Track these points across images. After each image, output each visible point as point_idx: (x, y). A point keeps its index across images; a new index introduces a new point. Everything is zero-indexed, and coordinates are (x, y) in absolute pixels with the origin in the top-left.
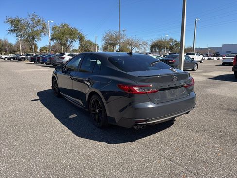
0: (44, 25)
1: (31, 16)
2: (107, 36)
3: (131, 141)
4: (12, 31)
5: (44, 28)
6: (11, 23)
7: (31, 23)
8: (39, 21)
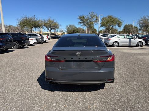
0: (97, 17)
1: (91, 14)
2: (141, 20)
3: (52, 91)
4: (80, 23)
5: (97, 19)
6: (80, 19)
7: (90, 17)
8: (94, 16)
